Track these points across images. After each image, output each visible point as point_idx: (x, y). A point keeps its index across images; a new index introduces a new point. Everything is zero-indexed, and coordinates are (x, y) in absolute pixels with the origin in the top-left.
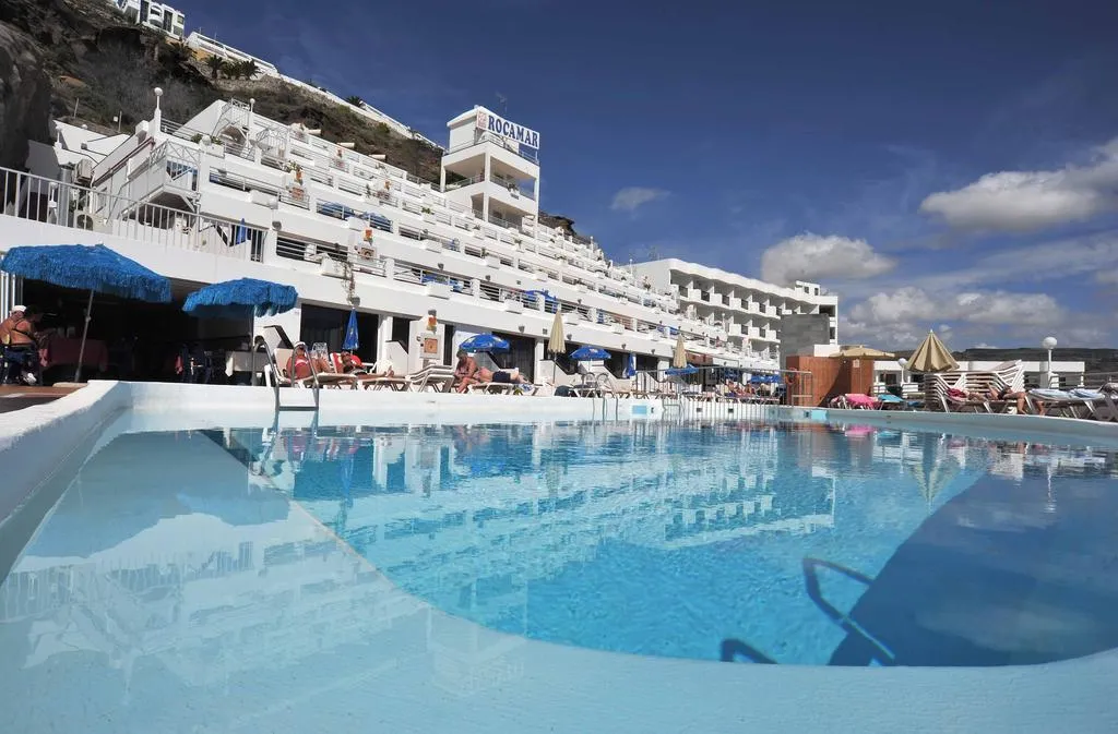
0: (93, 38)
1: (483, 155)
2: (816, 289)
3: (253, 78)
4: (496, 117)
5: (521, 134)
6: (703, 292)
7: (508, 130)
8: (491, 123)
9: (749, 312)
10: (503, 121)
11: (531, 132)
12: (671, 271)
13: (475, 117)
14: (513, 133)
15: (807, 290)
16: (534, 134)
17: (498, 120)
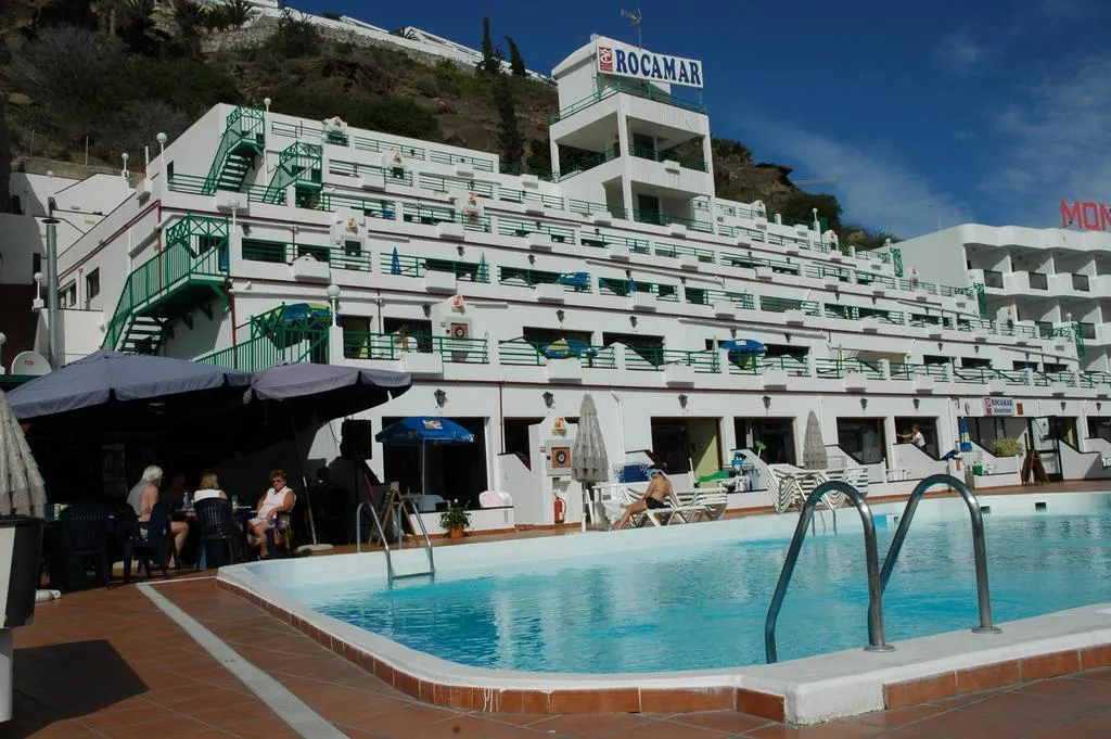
0: (30, 22)
1: (614, 117)
3: (247, 24)
4: (627, 49)
5: (670, 68)
6: (1032, 274)
7: (649, 67)
8: (621, 61)
10: (640, 52)
11: (687, 62)
12: (965, 245)
13: (594, 57)
14: (658, 70)
16: (692, 64)
17: (632, 54)
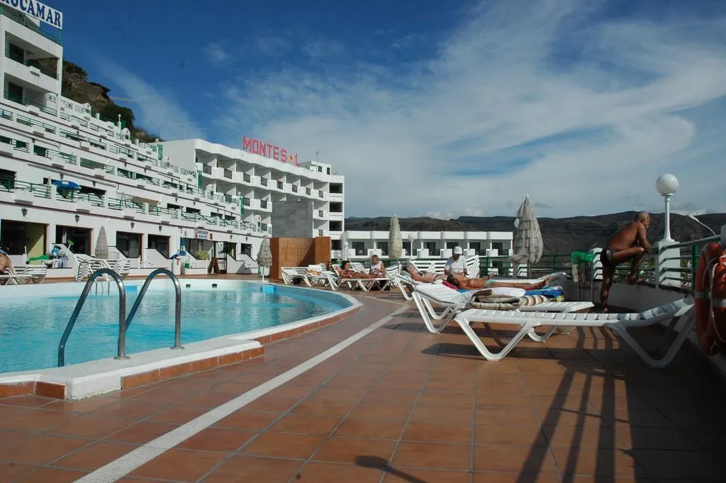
2: (328, 169)
6: (225, 170)
7: (26, 5)
9: (267, 188)
11: (53, 11)
12: (196, 150)
14: (32, 9)
15: (320, 169)
16: (56, 13)
